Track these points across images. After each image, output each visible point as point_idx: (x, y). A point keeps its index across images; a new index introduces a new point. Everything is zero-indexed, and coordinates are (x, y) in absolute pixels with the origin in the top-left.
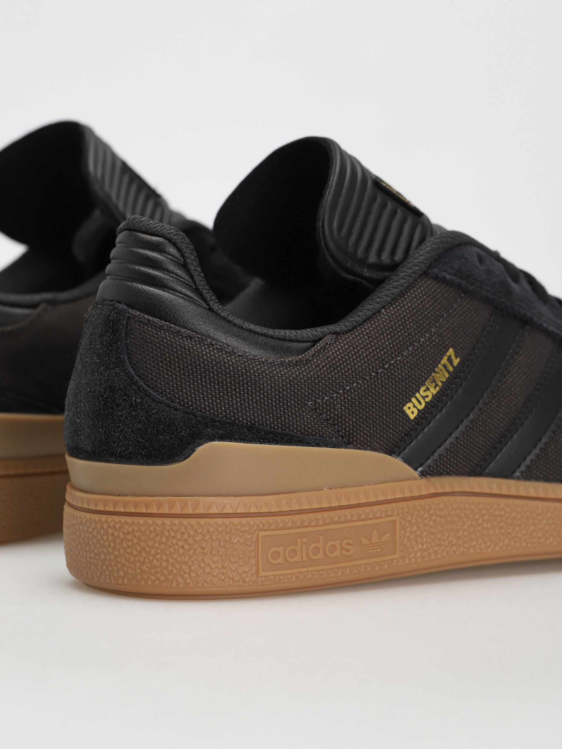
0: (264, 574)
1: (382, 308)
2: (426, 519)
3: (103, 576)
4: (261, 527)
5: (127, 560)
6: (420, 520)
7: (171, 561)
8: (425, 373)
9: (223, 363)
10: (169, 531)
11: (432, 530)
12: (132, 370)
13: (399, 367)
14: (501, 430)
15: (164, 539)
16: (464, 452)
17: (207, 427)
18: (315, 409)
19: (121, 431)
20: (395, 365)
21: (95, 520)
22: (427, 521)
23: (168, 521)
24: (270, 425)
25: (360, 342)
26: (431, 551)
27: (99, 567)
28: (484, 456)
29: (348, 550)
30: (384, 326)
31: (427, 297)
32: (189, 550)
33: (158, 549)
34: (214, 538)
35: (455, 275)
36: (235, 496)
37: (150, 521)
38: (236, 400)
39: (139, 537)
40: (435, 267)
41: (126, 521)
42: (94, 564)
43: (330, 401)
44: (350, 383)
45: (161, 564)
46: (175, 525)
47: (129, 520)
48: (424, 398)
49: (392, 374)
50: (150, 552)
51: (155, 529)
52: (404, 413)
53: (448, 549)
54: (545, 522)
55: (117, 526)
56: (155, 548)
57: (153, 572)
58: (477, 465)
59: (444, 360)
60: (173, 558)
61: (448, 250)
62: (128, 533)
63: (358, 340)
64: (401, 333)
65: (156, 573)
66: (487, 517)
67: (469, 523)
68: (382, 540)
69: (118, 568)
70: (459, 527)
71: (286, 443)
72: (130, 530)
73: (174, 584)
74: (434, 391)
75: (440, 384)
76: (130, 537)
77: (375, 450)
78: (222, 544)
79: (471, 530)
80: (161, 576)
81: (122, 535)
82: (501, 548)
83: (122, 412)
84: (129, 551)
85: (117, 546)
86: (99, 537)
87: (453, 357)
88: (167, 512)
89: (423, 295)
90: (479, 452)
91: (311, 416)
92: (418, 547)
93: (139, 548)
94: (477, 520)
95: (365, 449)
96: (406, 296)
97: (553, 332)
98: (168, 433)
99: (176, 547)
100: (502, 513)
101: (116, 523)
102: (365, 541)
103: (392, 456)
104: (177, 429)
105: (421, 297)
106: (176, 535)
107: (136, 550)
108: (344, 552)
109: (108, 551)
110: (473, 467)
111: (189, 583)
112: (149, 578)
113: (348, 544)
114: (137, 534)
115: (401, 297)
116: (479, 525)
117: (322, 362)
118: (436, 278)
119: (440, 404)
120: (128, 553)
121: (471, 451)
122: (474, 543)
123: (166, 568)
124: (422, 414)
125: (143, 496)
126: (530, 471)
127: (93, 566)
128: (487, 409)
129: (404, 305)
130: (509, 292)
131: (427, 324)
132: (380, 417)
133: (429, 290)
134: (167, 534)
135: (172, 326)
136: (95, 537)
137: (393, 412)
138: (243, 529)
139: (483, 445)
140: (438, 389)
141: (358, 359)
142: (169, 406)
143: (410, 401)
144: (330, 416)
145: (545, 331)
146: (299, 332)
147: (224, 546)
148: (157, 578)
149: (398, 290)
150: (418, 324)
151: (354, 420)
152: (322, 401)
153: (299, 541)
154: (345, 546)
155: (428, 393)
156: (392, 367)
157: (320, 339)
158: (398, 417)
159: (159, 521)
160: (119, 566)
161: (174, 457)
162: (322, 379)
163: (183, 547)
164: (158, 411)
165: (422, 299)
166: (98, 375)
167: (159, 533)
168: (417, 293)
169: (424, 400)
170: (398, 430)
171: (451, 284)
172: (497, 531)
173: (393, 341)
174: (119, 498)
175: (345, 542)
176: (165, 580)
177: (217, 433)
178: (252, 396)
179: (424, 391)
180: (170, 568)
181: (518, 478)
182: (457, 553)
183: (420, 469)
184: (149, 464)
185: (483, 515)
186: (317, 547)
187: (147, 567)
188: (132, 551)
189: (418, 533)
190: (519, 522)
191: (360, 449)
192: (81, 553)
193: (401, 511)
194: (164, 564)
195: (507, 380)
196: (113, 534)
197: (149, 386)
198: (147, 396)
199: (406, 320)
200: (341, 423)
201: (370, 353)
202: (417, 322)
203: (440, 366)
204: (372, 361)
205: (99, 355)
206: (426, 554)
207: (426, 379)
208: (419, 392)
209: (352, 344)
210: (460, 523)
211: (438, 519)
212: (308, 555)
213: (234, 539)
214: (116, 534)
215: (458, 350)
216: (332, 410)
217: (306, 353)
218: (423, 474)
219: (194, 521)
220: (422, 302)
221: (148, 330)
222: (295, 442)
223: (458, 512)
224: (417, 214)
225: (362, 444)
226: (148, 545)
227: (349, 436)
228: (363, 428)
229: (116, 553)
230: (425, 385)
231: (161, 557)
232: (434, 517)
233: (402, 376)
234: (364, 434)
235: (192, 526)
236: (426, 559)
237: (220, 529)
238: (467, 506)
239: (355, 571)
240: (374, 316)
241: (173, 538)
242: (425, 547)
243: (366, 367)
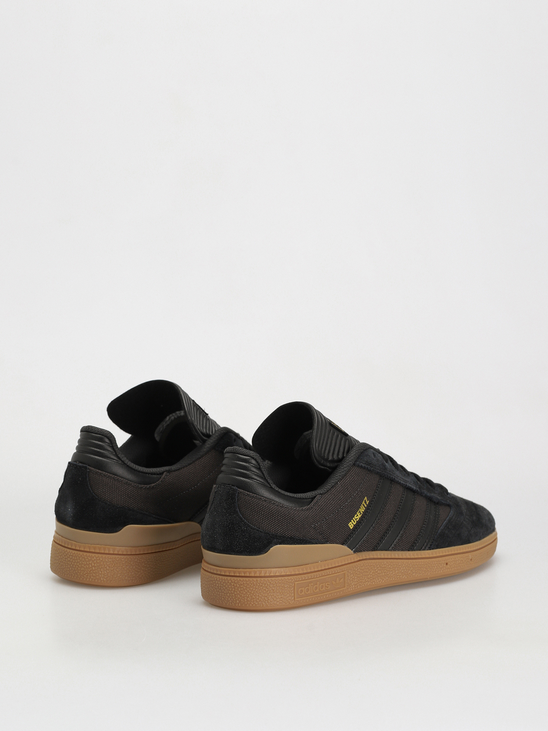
0: (297, 599)
1: (338, 481)
2: (356, 571)
3: (228, 603)
4: (296, 580)
5: (241, 596)
6: (354, 572)
7: (260, 596)
8: (356, 509)
9: (279, 511)
10: (259, 583)
11: (358, 576)
12: (241, 515)
13: (346, 507)
14: (385, 530)
15: (257, 587)
16: (371, 541)
17: (274, 539)
18: (315, 528)
19: (237, 542)
20: (345, 506)
21: (224, 579)
22: (356, 572)
23: (259, 579)
24: (298, 536)
25: (331, 497)
26: (358, 585)
27: (226, 599)
28: (378, 542)
29: (328, 587)
30: (339, 489)
31: (356, 475)
32: (268, 591)
33: (254, 591)
34: (278, 586)
35: (365, 464)
36: (286, 567)
37: (251, 579)
38: (285, 527)
39: (246, 586)
40: (358, 461)
41: (240, 579)
42: (223, 597)
43: (321, 524)
44: (328, 516)
45: (256, 597)
46: (262, 581)
47: (242, 579)
48: (356, 519)
49: (344, 511)
50: (251, 592)
51: (253, 583)
52: (348, 527)
53: (364, 584)
54: (402, 568)
55: (236, 582)
56: (253, 591)
57: (252, 601)
58: (375, 546)
59: (363, 503)
60: (261, 595)
61: (362, 453)
62: (241, 585)
63: (330, 497)
64: (347, 492)
65: (254, 601)
66: (379, 568)
67: (372, 571)
68: (340, 582)
69: (236, 600)
70: (368, 573)
71: (304, 543)
72: (242, 583)
73: (261, 606)
74: (360, 516)
75: (362, 513)
76: (242, 586)
77: (337, 543)
78: (281, 588)
79: (373, 574)
80: (256, 602)
81: (238, 586)
82: (385, 581)
83: (238, 533)
84: (242, 592)
85: (236, 590)
86: (227, 586)
87: (367, 500)
88: (253, 575)
89: (354, 474)
90: (376, 540)
91: (313, 531)
92: (353, 583)
93: (246, 591)
94: (376, 570)
95: (333, 543)
96: (347, 476)
97: (403, 484)
98: (258, 542)
99: (262, 590)
100: (385, 566)
101: (235, 580)
102: (334, 583)
103: (343, 545)
104: (262, 541)
105: (353, 476)
106: (262, 585)
107: (245, 592)
108: (326, 588)
109: (231, 592)
110: (374, 547)
111: (268, 605)
112: (250, 603)
113: (328, 584)
114: (245, 585)
115: (345, 476)
116: (376, 572)
117: (317, 508)
118: (358, 466)
119: (362, 521)
120: (241, 593)
121: (373, 541)
122: (374, 580)
123: (258, 599)
124: (355, 526)
125: (247, 569)
126: (396, 547)
127: (223, 599)
128: (379, 521)
129: (347, 480)
130: (385, 468)
131: (356, 487)
132: (339, 529)
133: (356, 472)
134: (259, 585)
135: (258, 496)
136: (225, 586)
137: (344, 527)
138: (289, 581)
139: (378, 537)
140: (361, 515)
141: (331, 505)
142: (258, 531)
143: (351, 521)
144: (320, 530)
145: (400, 483)
146: (306, 494)
147: (282, 589)
148: (254, 603)
149: (344, 473)
150: (353, 488)
151: (330, 531)
152: (318, 524)
153: (310, 585)
154: (327, 585)
155: (358, 517)
156: (344, 507)
157: (315, 497)
158: (346, 528)
159: (255, 579)
160: (237, 598)
161: (261, 552)
162: (318, 515)
163: (265, 590)
164: (254, 533)
165: (354, 476)
166: (226, 517)
167: (255, 584)
168: (351, 474)
169: (356, 520)
170: (346, 534)
171: (364, 468)
172: (383, 574)
173: (344, 496)
174: (236, 570)
175: (326, 584)
176: (257, 604)
177: (278, 541)
178: (291, 525)
179: (356, 516)
180: (260, 599)
181: (391, 550)
182: (368, 585)
183: (353, 550)
184: (250, 555)
185: (378, 568)
186: (316, 587)
187: (249, 599)
188: (243, 592)
189: (353, 577)
190: (392, 569)
191: (332, 544)
192: (216, 593)
193: (347, 569)
194: (257, 597)
195: (386, 508)
196: (234, 585)
197: (249, 522)
198: (249, 526)
199: (348, 486)
200: (325, 533)
201: (335, 502)
202: (352, 487)
203: (362, 505)
204: (336, 506)
205: (225, 509)
206: (356, 586)
207: (357, 511)
208: (354, 517)
209: (328, 499)
210: (369, 572)
211: (361, 571)
212: (313, 590)
213: (286, 586)
214: (235, 585)
215: (368, 497)
216: (321, 528)
217: (311, 504)
218: (354, 552)
219: (269, 579)
220: (354, 478)
221: (248, 498)
222: (308, 543)
223: (368, 567)
224: (346, 435)
225: (332, 541)
226: (250, 590)
227: (327, 538)
228: (333, 534)
229: (236, 593)
230: (356, 514)
231: (256, 594)
232: (359, 570)
233: (348, 511)
234: (333, 537)
235: (269, 581)
236: (356, 588)
237: (280, 582)
238: (372, 564)
239: (330, 596)
240: (335, 485)
241: (261, 586)
242: (356, 583)
243: (334, 508)
